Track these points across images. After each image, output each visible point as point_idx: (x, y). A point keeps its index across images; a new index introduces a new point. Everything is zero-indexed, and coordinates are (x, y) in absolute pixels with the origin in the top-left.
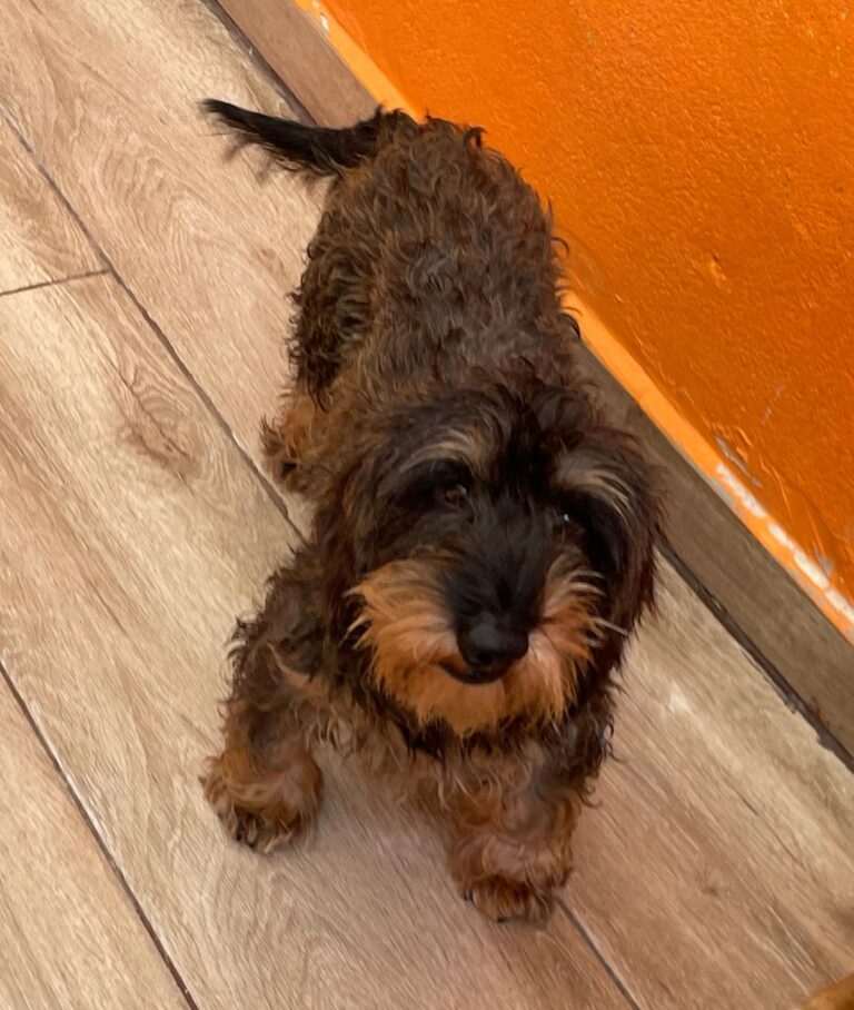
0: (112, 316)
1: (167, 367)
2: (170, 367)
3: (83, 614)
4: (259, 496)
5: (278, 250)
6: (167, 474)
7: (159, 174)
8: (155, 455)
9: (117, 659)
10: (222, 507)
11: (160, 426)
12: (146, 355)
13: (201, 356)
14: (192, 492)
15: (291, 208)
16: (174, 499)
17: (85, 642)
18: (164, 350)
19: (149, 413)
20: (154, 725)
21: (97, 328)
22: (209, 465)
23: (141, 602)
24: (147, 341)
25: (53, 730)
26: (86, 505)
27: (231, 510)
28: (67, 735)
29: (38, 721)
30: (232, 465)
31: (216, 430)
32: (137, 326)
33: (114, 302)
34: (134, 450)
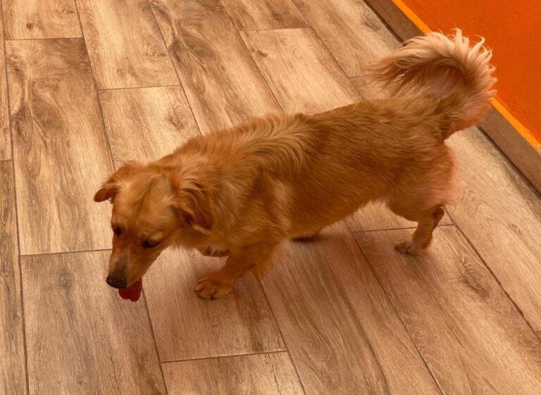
0: (456, 240)
1: (476, 259)
2: (478, 260)
3: (447, 337)
4: (512, 308)
5: (518, 225)
6: (477, 295)
7: (473, 195)
8: (473, 288)
9: (460, 354)
10: (498, 310)
11: (475, 279)
12: (468, 254)
13: (489, 257)
14: (487, 303)
15: (523, 212)
16: (480, 304)
17: (448, 346)
18: (475, 253)
19: (470, 274)
20: (474, 380)
21: (451, 243)
22: (493, 295)
23: (468, 337)
24: (469, 250)
25: (436, 374)
26: (447, 300)
27: (501, 311)
28: (442, 377)
29: (431, 370)
30: (502, 296)
31: (496, 283)
32: (465, 244)
33: (457, 235)
34: (465, 285)
